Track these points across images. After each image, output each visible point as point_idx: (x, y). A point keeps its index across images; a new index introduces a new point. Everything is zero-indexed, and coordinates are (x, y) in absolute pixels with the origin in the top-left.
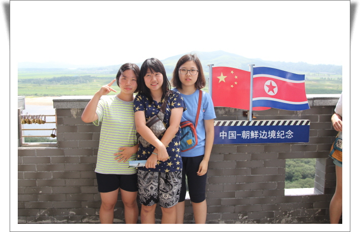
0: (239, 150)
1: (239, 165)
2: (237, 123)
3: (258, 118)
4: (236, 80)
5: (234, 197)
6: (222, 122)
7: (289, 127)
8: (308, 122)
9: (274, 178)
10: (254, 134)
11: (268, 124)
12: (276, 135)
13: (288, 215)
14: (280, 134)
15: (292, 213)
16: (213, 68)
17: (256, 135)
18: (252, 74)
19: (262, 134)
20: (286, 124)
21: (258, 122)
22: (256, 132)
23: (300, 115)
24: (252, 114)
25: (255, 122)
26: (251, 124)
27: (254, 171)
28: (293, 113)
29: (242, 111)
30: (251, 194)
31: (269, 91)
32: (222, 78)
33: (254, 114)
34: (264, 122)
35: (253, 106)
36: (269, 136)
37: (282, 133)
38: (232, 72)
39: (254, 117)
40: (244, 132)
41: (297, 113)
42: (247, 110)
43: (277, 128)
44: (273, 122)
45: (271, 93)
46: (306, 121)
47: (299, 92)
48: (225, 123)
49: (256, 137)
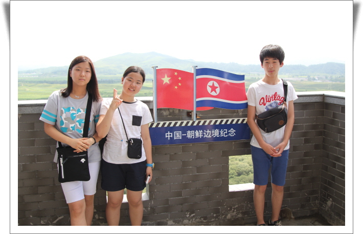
0: (184, 150)
1: (185, 164)
2: (182, 123)
3: (201, 118)
4: (180, 81)
5: (181, 196)
6: (168, 123)
7: (231, 126)
9: (218, 175)
10: (198, 134)
11: (212, 124)
12: (220, 133)
13: (233, 210)
14: (223, 133)
15: (236, 208)
16: (157, 70)
17: (201, 134)
18: (195, 75)
19: (206, 133)
20: (229, 123)
21: (202, 122)
22: (201, 132)
23: (241, 114)
24: (196, 114)
25: (199, 122)
26: (195, 124)
27: (199, 169)
28: (234, 112)
29: (186, 112)
30: (198, 192)
31: (211, 92)
32: (166, 80)
33: (198, 114)
34: (208, 121)
35: (197, 107)
36: (213, 135)
37: (225, 131)
38: (176, 74)
39: (198, 117)
40: (189, 131)
41: (238, 112)
42: (190, 111)
43: (220, 127)
44: (216, 121)
45: (213, 93)
47: (240, 91)
48: (170, 123)
49: (201, 136)
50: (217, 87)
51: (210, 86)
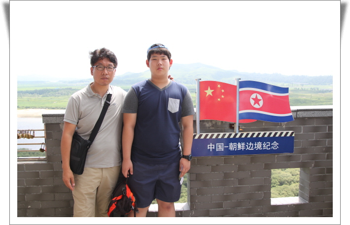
0: (226, 162)
1: (226, 176)
2: (224, 135)
3: (244, 130)
4: (223, 94)
5: (222, 207)
6: (210, 134)
7: (274, 139)
8: (292, 133)
9: (260, 188)
10: (241, 146)
11: (255, 136)
12: (262, 146)
14: (266, 146)
16: (200, 82)
18: (238, 87)
19: (249, 146)
20: (272, 136)
21: (245, 134)
22: (243, 144)
23: (284, 127)
24: (239, 127)
25: (242, 134)
27: (241, 181)
28: (277, 125)
29: (228, 124)
30: (239, 204)
31: (255, 104)
32: (209, 92)
33: (240, 126)
34: (251, 133)
35: (240, 119)
36: (256, 147)
37: (268, 144)
38: (219, 86)
39: (240, 130)
40: (231, 144)
41: (281, 125)
42: (233, 123)
43: (263, 140)
44: (259, 134)
45: (256, 106)
46: (290, 132)
47: (284, 104)
48: (212, 135)
49: (243, 148)
50: (260, 100)
51: (253, 99)
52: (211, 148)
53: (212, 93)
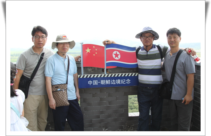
0: (101, 91)
1: (101, 99)
2: (98, 75)
3: (110, 73)
4: (96, 51)
6: (89, 75)
7: (128, 77)
9: (122, 107)
11: (116, 76)
12: (121, 82)
13: (131, 127)
14: (123, 81)
15: (133, 126)
16: (83, 45)
17: (109, 82)
18: (105, 47)
19: (113, 82)
20: (126, 76)
21: (110, 75)
22: (109, 81)
23: (135, 70)
25: (108, 75)
26: (106, 76)
27: (110, 103)
30: (109, 116)
31: (115, 57)
32: (88, 50)
33: (107, 70)
34: (113, 75)
35: (107, 66)
36: (117, 83)
37: (124, 81)
38: (94, 47)
40: (102, 80)
41: (133, 70)
42: (103, 68)
43: (121, 78)
44: (118, 75)
45: (117, 58)
48: (91, 76)
50: (119, 55)
51: (114, 54)
52: (90, 83)
53: (90, 51)
